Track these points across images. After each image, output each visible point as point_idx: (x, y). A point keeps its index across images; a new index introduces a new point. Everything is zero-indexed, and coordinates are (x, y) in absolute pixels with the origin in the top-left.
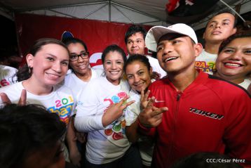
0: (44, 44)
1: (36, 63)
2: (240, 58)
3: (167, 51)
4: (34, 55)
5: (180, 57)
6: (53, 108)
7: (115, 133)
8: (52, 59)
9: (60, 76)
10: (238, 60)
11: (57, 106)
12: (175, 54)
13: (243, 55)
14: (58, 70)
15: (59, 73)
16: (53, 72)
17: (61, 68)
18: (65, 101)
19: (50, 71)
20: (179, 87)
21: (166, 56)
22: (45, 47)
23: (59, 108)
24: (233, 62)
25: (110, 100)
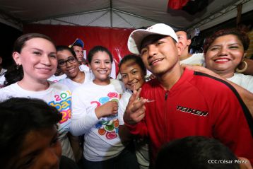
0: (27, 39)
1: (24, 60)
2: (227, 53)
3: (152, 53)
4: (19, 52)
5: (166, 58)
6: (53, 102)
7: (108, 133)
8: (38, 53)
9: (51, 70)
10: (226, 55)
11: (57, 100)
12: (159, 56)
13: (229, 51)
14: (47, 63)
15: (49, 66)
16: (43, 66)
17: (50, 61)
18: (64, 96)
19: (39, 66)
20: (167, 86)
21: (152, 59)
22: (28, 42)
23: (59, 102)
24: (222, 57)
25: (96, 102)
